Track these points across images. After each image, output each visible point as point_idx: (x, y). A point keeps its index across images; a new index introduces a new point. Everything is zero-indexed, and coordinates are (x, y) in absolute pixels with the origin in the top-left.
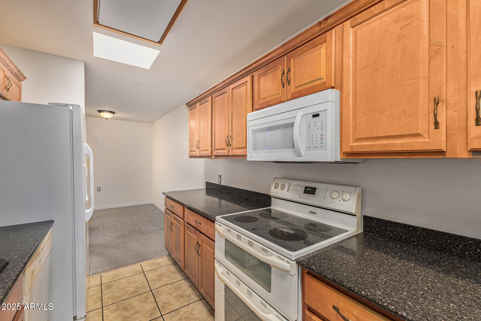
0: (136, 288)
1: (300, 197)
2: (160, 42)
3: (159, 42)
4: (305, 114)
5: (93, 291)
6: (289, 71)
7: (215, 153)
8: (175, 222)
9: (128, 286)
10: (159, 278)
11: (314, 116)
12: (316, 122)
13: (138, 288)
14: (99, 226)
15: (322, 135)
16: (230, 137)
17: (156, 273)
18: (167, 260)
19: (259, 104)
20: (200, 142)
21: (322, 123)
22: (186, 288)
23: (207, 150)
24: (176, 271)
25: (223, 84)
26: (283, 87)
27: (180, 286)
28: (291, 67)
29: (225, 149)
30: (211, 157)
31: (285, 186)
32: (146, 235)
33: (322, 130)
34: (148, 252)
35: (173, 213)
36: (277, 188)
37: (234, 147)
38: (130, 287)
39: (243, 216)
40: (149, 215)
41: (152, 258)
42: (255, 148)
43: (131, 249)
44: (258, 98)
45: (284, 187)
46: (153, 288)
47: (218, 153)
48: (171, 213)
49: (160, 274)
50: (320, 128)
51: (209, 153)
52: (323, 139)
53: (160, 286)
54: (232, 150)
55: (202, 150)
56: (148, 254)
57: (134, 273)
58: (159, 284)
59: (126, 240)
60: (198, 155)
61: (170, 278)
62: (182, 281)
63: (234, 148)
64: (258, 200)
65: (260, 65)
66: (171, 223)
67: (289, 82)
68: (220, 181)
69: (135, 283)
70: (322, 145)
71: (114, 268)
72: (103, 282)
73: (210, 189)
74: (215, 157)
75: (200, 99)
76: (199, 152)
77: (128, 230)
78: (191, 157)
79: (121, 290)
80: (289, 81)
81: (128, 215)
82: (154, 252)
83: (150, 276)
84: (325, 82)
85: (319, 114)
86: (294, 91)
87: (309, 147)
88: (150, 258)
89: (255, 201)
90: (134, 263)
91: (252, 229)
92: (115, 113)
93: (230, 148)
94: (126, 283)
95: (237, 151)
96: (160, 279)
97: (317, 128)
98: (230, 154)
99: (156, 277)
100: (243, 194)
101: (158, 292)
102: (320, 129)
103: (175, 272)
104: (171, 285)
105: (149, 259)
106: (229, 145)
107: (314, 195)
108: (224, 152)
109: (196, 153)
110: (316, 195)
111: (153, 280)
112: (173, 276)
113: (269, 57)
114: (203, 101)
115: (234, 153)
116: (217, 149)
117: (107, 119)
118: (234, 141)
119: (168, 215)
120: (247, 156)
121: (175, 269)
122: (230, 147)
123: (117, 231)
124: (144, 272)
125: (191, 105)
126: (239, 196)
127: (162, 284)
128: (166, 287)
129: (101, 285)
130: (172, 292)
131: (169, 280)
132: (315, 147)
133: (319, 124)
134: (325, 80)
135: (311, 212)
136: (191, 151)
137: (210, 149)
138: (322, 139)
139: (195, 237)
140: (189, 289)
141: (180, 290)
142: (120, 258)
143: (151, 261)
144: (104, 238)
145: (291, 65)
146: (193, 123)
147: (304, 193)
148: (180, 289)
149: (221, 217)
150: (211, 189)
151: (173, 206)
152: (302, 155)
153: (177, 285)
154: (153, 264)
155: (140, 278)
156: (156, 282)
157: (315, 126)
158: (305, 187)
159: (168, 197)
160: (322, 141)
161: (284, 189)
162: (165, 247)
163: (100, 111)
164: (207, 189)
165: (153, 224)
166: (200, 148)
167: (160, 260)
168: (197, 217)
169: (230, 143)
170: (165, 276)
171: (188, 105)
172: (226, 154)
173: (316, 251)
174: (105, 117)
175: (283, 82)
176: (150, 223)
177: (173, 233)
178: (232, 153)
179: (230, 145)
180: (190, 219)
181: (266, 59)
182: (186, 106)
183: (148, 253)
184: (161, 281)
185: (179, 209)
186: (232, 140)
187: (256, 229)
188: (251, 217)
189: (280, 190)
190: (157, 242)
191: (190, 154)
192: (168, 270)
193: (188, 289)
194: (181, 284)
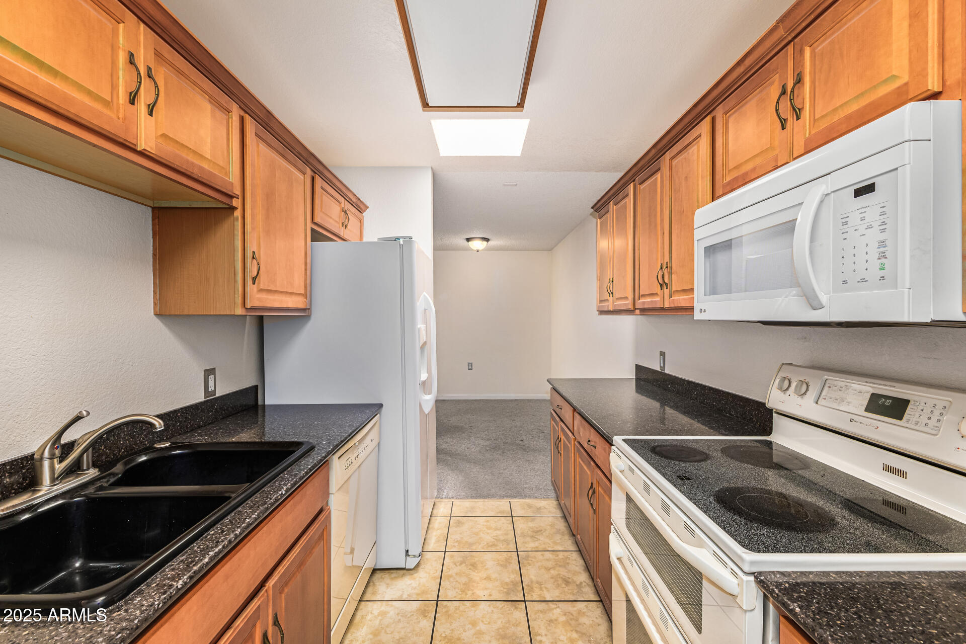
0: (495, 539)
1: (852, 420)
2: (521, 105)
3: (518, 104)
4: (834, 192)
5: (439, 523)
6: (799, 80)
7: (640, 303)
8: (563, 437)
9: (484, 531)
10: (534, 534)
11: (858, 193)
12: (863, 210)
13: (498, 540)
14: (464, 426)
15: (882, 243)
16: (667, 267)
17: (531, 524)
18: (555, 506)
19: (725, 182)
20: (614, 280)
21: (883, 210)
22: (577, 569)
23: (626, 298)
24: (566, 532)
25: (653, 151)
26: (783, 128)
27: (567, 562)
28: (804, 70)
29: (656, 294)
30: (634, 313)
31: (808, 386)
32: (529, 453)
33: (883, 231)
34: (526, 483)
35: (562, 420)
36: (787, 389)
37: (674, 289)
38: (488, 533)
39: (676, 446)
40: (541, 419)
41: (530, 497)
42: (713, 290)
43: (501, 471)
44: (723, 170)
45: (807, 390)
46: (521, 548)
47: (644, 303)
48: (558, 419)
49: (537, 528)
50: (876, 225)
51: (628, 303)
52: (885, 257)
53: (532, 548)
54: (670, 296)
55: (618, 299)
56: (525, 488)
57: (498, 513)
58: (532, 545)
59: (497, 456)
60: (611, 308)
61: (552, 541)
62: (572, 553)
63: (674, 291)
64: (744, 416)
65: (729, 88)
66: (558, 438)
67: (797, 113)
68: (662, 365)
69: (495, 530)
70: (882, 273)
71: (472, 497)
72: (454, 514)
73: (643, 381)
74: (640, 312)
75: (615, 193)
76: (614, 302)
77: (504, 440)
78: (602, 312)
79: (474, 534)
80: (799, 109)
81: (508, 414)
82: (536, 486)
83: (521, 525)
84: (906, 84)
85: (874, 183)
86: (813, 132)
87: (845, 282)
88: (527, 495)
89: (738, 417)
90: (502, 497)
91: (678, 477)
92: (488, 239)
93: (667, 291)
94: (483, 525)
95: (679, 299)
96: (536, 537)
97: (868, 224)
98: (667, 305)
99: (529, 530)
100: (709, 399)
101: (527, 557)
102: (876, 228)
103: (563, 532)
104: (552, 553)
105: (525, 497)
106: (663, 285)
107: (901, 419)
108: (655, 302)
109: (608, 305)
110: (908, 421)
111: (524, 535)
112: (558, 538)
113: (748, 62)
114: (619, 197)
115: (674, 304)
116: (643, 296)
117: (478, 251)
118: (674, 277)
119: (554, 422)
120: (693, 309)
121: (565, 526)
122: (667, 289)
123: (488, 437)
124: (512, 516)
125: (600, 207)
126: (702, 402)
127: (537, 547)
128: (542, 555)
129: (451, 517)
130: (550, 566)
131: (549, 544)
132: (863, 280)
133: (873, 215)
134: (906, 78)
135: (889, 469)
136: (601, 301)
137: (631, 297)
138: (883, 256)
139: (589, 472)
140: (582, 572)
141: (566, 569)
142: (483, 483)
143: (528, 500)
144: (469, 446)
145: (803, 66)
146: (603, 244)
147: (867, 410)
148: (565, 567)
149: (624, 440)
150: (645, 381)
151: (561, 406)
152: (822, 304)
153: (562, 559)
154: (530, 506)
155: (505, 523)
156: (528, 539)
157: (863, 219)
158: (870, 394)
159: (554, 389)
160: (884, 261)
161: (805, 393)
162: (552, 482)
163: (468, 240)
164: (638, 380)
165: (545, 437)
166: (614, 296)
167: (543, 504)
168: (590, 431)
169: (666, 281)
170: (544, 534)
171: (595, 208)
172: (659, 305)
173: (837, 573)
174: (475, 249)
175: (783, 116)
176: (541, 435)
177: (561, 458)
178: (669, 302)
179: (667, 285)
180: (581, 435)
181: (741, 69)
182: (592, 210)
183: (525, 486)
184: (535, 541)
185: (567, 413)
186: (670, 273)
187: (689, 479)
188: (695, 450)
189: (794, 397)
190: (544, 470)
191: (599, 307)
192: (552, 525)
193: (580, 573)
194: (569, 559)
